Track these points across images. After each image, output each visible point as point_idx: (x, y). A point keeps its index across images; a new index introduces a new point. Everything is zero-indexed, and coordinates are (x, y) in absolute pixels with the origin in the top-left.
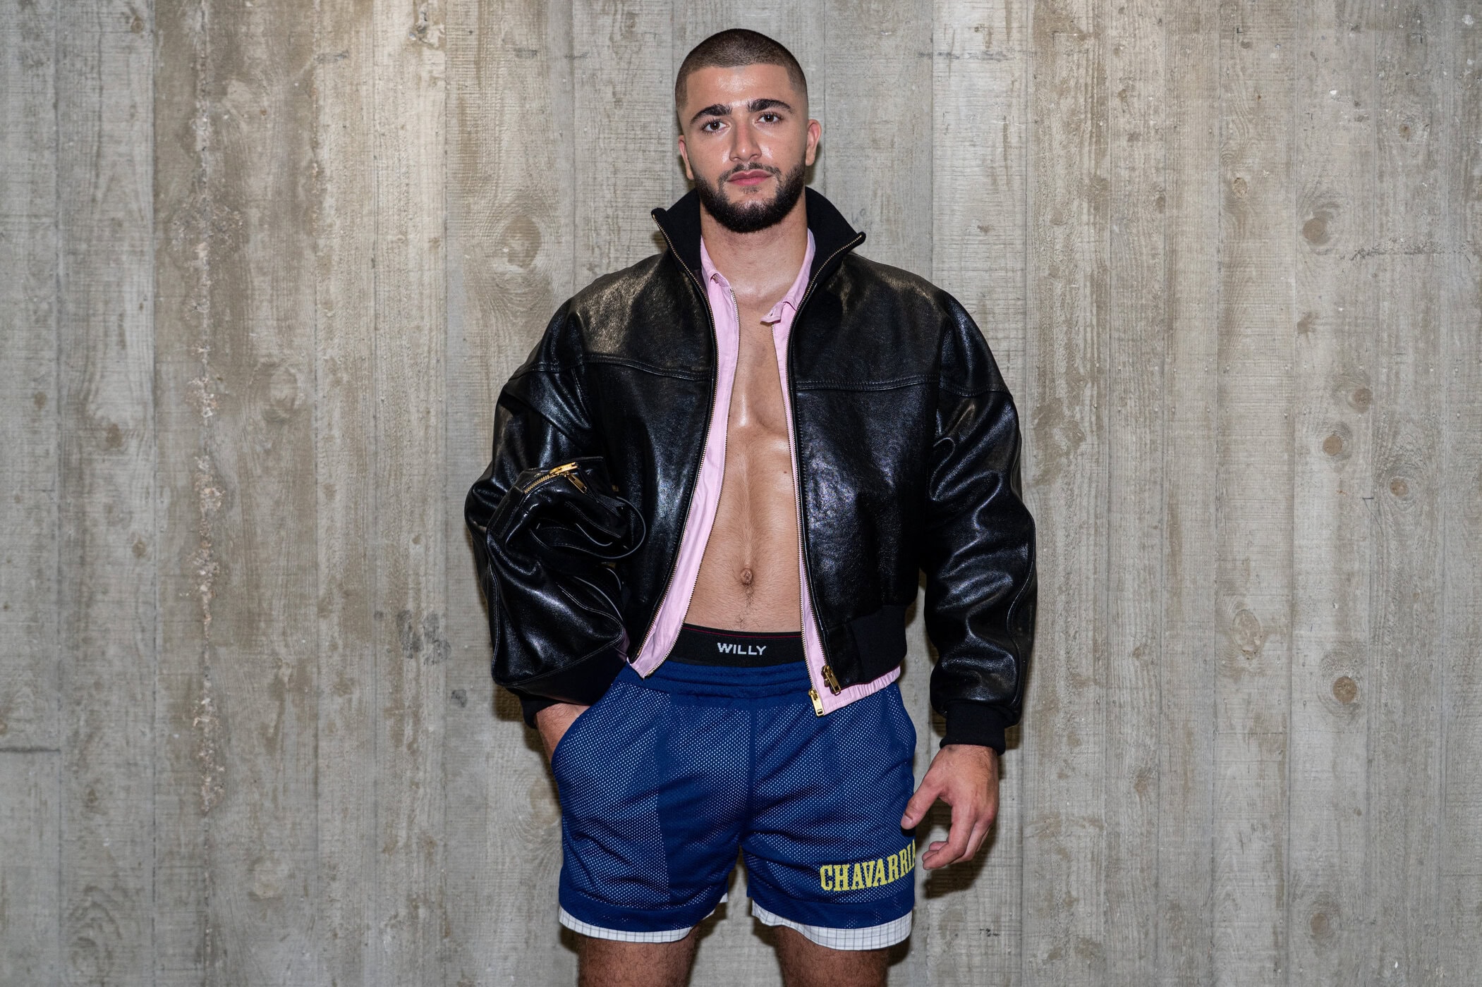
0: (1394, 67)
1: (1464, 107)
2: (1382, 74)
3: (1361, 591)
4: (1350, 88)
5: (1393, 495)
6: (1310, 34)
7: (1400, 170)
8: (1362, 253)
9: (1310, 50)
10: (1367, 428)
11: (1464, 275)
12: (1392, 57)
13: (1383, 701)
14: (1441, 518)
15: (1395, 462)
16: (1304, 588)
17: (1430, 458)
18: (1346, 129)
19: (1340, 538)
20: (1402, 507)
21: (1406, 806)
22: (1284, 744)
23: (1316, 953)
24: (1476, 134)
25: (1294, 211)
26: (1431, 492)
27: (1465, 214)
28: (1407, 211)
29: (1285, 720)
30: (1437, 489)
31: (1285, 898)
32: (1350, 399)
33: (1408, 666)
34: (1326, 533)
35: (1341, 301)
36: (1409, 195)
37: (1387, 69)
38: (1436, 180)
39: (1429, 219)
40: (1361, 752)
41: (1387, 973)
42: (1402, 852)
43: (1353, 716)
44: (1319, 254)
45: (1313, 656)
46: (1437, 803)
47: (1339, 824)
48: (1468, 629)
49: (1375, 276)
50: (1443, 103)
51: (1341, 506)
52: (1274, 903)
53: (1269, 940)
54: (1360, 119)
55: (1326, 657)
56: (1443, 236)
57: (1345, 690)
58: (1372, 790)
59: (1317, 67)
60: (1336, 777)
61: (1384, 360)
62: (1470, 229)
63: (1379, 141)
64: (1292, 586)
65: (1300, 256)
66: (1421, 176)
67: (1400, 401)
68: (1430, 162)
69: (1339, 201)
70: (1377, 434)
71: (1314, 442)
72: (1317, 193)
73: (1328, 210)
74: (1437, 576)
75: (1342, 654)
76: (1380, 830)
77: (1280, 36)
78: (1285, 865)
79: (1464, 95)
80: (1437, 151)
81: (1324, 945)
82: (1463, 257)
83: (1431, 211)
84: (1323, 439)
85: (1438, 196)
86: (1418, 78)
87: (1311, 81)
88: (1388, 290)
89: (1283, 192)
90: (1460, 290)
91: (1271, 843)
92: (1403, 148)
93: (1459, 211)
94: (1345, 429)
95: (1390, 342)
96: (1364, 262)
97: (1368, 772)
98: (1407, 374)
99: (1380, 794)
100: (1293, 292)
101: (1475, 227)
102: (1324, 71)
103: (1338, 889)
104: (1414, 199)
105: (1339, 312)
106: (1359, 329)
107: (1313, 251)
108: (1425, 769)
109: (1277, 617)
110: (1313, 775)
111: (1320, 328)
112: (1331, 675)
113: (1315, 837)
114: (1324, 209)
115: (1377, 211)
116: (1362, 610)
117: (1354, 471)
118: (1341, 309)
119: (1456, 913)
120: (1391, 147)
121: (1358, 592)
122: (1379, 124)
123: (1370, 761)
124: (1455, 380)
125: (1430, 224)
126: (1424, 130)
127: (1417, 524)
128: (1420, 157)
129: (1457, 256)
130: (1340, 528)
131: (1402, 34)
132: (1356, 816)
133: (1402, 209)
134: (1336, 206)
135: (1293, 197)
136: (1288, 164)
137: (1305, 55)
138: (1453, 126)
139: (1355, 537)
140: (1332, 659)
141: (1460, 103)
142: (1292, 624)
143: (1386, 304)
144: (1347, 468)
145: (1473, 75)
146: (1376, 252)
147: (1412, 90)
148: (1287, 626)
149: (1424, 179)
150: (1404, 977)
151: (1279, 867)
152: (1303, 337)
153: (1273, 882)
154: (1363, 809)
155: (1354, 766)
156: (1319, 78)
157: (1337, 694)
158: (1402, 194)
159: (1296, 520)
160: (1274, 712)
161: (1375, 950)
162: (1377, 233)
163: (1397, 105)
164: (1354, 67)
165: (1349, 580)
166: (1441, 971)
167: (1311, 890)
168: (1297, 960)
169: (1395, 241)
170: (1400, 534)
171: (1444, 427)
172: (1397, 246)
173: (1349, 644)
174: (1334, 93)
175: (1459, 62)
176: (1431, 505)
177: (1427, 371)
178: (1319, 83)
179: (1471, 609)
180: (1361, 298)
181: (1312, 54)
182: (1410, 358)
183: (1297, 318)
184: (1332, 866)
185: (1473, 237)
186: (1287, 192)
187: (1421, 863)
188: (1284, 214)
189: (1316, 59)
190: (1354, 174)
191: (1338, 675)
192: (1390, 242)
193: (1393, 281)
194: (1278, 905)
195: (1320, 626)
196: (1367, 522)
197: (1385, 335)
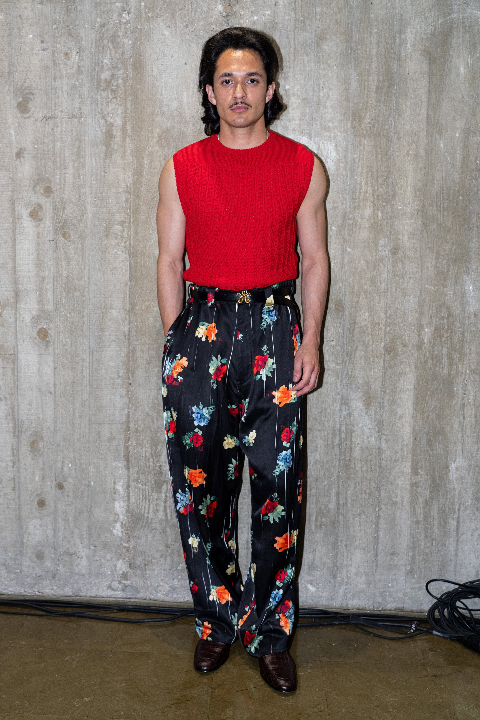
0: (60, 22)
1: (96, 43)
2: (55, 26)
3: (49, 286)
4: (39, 33)
5: (63, 239)
6: (18, 6)
7: (64, 75)
8: (46, 118)
9: (18, 14)
10: (50, 206)
11: (97, 129)
12: (59, 17)
13: (61, 339)
14: (87, 251)
15: (64, 223)
16: (22, 284)
17: (81, 221)
18: (37, 54)
19: (38, 260)
20: (68, 245)
21: (73, 390)
22: (14, 359)
23: (32, 459)
24: (102, 57)
25: (12, 97)
26: (82, 238)
27: (97, 98)
28: (68, 97)
29: (14, 348)
30: (85, 236)
31: (17, 433)
32: (42, 191)
33: (72, 323)
34: (31, 257)
35: (36, 142)
36: (69, 88)
37: (57, 24)
38: (83, 81)
39: (79, 101)
40: (52, 364)
41: (66, 469)
42: (72, 412)
43: (47, 347)
44: (25, 118)
45: (27, 317)
46: (88, 389)
47: (41, 398)
48: (101, 305)
49: (53, 129)
50: (85, 41)
51: (39, 244)
52: (12, 435)
53: (10, 452)
54: (44, 49)
55: (33, 318)
56: (86, 110)
57: (43, 334)
58: (57, 382)
59: (22, 22)
60: (40, 376)
61: (58, 172)
62: (100, 106)
63: (54, 61)
64: (16, 283)
65: (16, 119)
66: (75, 79)
67: (66, 192)
68: (79, 72)
69: (34, 91)
70: (55, 208)
71: (24, 212)
72: (24, 88)
73: (29, 96)
74: (86, 279)
75: (41, 316)
76: (61, 401)
77: (4, 7)
78: (16, 417)
79: (96, 37)
80: (83, 66)
81: (36, 456)
82: (96, 120)
83: (80, 96)
84: (29, 211)
85: (84, 89)
86: (73, 28)
87: (20, 30)
88: (59, 137)
89: (7, 87)
90: (95, 136)
91: (9, 407)
92: (66, 64)
93: (94, 97)
94: (39, 206)
95: (61, 163)
96: (47, 122)
97: (54, 373)
98: (69, 179)
99: (60, 384)
100: (13, 138)
101: (102, 104)
102: (26, 25)
103: (42, 429)
104: (71, 91)
105: (35, 148)
106: (45, 156)
107: (22, 117)
108: (82, 373)
109: (9, 298)
110: (29, 374)
111: (26, 156)
112: (36, 326)
113: (30, 404)
114: (27, 96)
115: (53, 96)
116: (50, 295)
117: (44, 227)
118: (36, 146)
119: (98, 441)
120: (59, 64)
121: (48, 287)
122: (54, 52)
123: (55, 369)
124: (93, 182)
125: (79, 103)
126: (76, 55)
127: (76, 253)
128: (74, 69)
129: (93, 119)
130: (38, 255)
131: (64, 5)
132: (49, 395)
133: (66, 95)
134: (33, 94)
135: (12, 89)
136: (9, 73)
137: (17, 17)
138: (91, 53)
139: (46, 260)
140: (36, 319)
141: (94, 41)
142: (16, 302)
143: (58, 143)
144: (41, 225)
145: (100, 27)
146: (53, 117)
147: (70, 34)
148: (14, 303)
149: (77, 80)
150: (73, 471)
151: (14, 418)
152: (18, 160)
153: (11, 425)
154: (53, 392)
155: (48, 371)
156: (23, 29)
157: (39, 336)
158: (65, 88)
159: (17, 251)
160: (9, 344)
161: (60, 458)
162: (53, 108)
163: (62, 42)
164: (41, 23)
165: (43, 281)
166: (91, 468)
167: (29, 429)
168: (23, 462)
169: (62, 112)
170: (67, 258)
171: (88, 205)
172: (63, 114)
173: (44, 312)
174: (31, 36)
175: (93, 20)
176: (82, 244)
177: (79, 178)
178: (24, 30)
179: (103, 296)
180: (46, 141)
181: (20, 16)
182: (71, 171)
183: (15, 151)
184: (39, 418)
185: (101, 109)
186: (9, 87)
187: (81, 417)
188: (8, 98)
189: (21, 19)
190: (42, 78)
191: (40, 326)
192: (60, 113)
193: (61, 132)
194: (14, 436)
195: (30, 303)
196: (51, 252)
197: (58, 159)
